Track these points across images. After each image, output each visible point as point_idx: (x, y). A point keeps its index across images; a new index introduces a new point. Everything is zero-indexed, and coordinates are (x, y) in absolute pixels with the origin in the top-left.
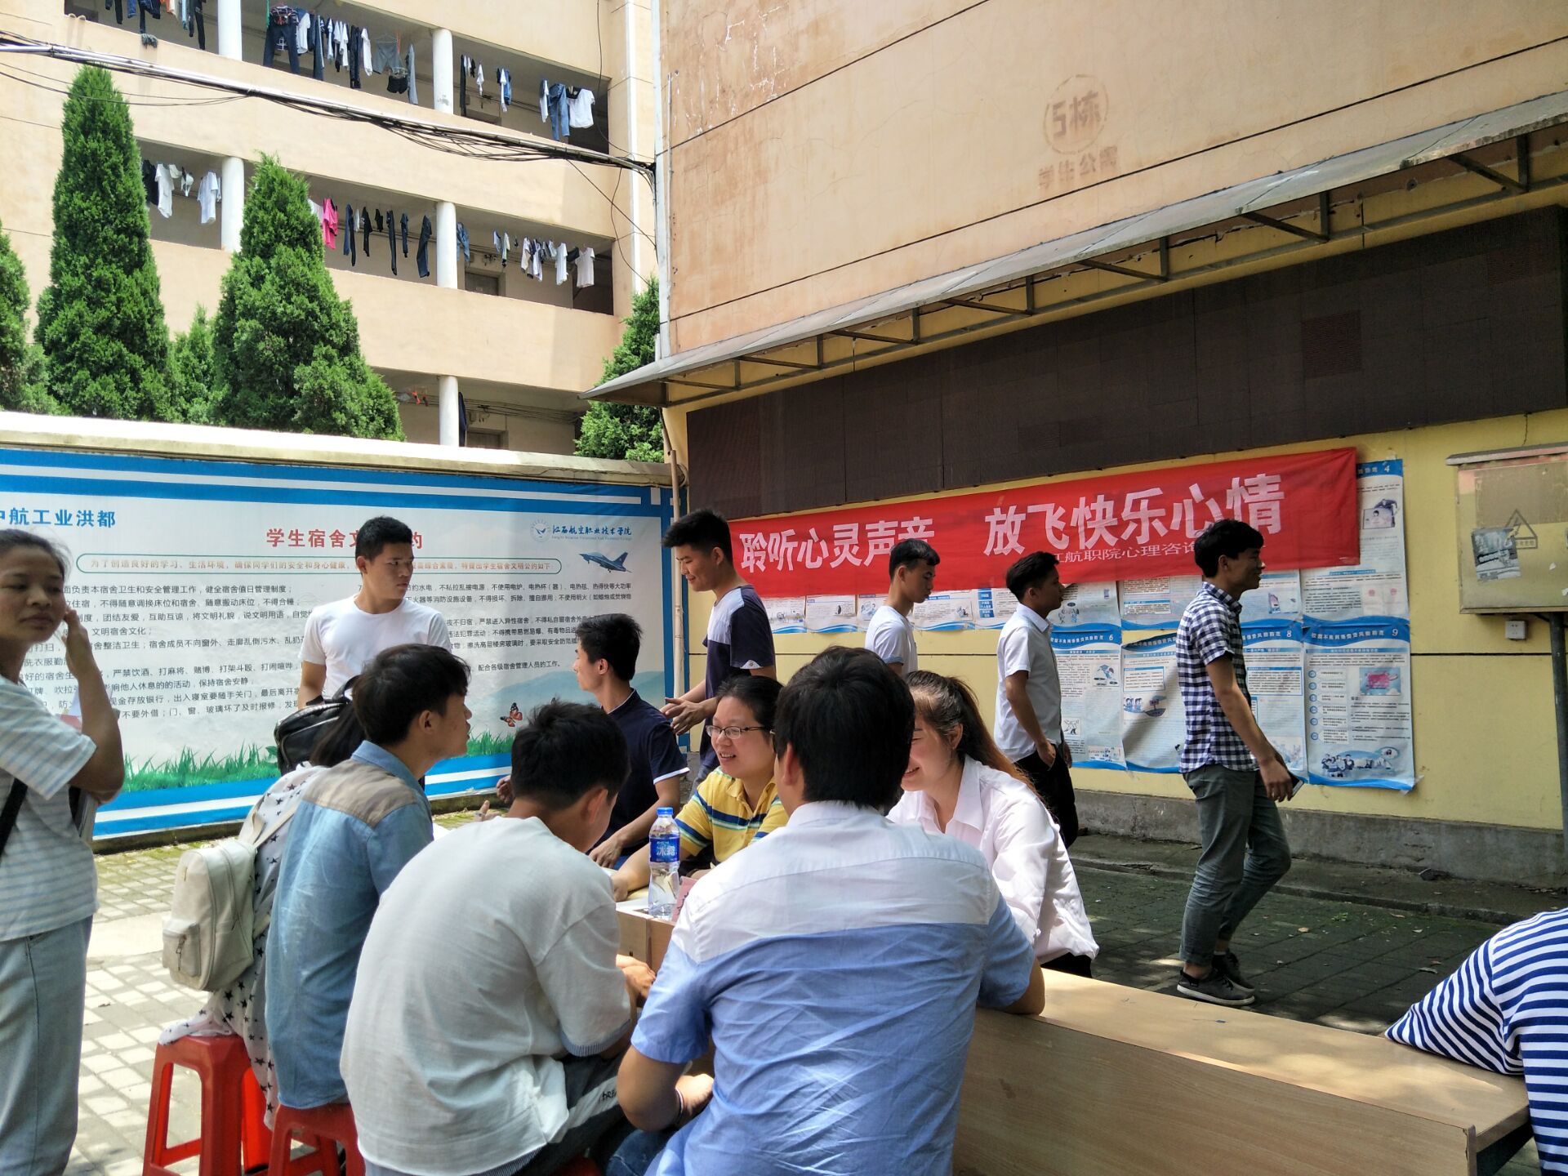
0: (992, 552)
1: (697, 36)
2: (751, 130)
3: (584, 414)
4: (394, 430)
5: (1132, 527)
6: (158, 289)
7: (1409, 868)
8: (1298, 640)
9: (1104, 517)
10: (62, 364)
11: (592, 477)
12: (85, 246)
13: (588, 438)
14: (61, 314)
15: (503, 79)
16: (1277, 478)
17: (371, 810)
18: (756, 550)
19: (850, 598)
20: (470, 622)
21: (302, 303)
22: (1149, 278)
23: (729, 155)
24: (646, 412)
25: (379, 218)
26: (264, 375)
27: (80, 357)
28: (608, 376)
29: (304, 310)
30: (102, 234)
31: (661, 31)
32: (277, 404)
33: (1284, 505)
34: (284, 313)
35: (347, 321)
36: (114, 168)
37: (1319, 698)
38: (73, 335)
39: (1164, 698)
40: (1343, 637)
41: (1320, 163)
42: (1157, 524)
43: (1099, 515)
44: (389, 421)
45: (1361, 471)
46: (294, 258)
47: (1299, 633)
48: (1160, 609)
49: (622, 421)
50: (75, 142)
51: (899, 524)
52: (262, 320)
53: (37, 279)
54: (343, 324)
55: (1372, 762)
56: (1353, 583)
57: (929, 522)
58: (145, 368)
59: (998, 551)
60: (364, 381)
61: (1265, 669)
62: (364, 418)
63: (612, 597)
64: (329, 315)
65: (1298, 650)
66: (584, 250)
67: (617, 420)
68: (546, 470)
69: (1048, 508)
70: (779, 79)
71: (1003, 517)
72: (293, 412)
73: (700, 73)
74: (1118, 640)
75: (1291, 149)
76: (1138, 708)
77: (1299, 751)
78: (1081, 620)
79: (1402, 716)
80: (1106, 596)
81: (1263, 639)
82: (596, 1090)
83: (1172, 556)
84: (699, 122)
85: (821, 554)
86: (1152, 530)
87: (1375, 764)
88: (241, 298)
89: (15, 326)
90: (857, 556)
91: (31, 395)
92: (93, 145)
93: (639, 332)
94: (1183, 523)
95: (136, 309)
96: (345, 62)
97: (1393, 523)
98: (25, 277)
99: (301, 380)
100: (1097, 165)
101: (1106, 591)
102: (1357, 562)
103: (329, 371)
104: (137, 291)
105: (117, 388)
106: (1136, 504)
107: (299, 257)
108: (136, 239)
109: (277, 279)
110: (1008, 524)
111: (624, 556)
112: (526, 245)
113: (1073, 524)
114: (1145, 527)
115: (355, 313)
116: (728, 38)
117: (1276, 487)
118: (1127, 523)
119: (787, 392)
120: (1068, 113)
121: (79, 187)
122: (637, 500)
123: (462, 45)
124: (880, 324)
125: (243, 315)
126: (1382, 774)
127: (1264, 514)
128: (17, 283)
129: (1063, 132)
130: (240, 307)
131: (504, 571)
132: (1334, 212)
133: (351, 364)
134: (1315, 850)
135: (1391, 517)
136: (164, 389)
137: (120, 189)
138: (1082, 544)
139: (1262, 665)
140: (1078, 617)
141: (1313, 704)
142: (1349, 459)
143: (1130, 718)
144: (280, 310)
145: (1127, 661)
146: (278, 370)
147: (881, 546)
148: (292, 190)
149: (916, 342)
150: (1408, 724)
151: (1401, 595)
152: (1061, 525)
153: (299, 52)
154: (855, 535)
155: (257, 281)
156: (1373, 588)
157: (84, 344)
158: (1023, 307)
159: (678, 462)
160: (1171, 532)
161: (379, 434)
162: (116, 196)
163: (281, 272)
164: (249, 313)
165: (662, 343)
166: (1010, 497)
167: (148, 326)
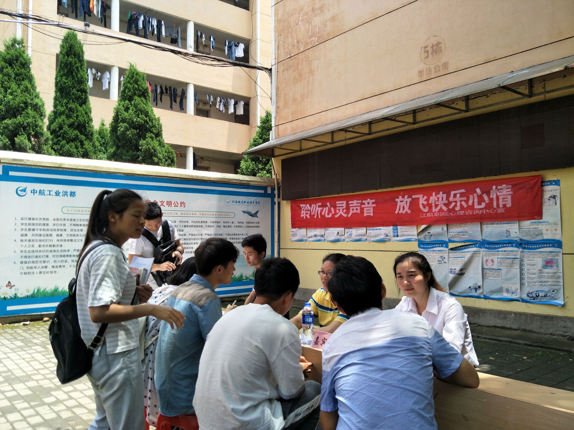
0: (398, 212)
1: (288, 22)
2: (308, 56)
3: (241, 160)
4: (174, 164)
5: (453, 204)
6: (91, 112)
7: (562, 336)
8: (517, 247)
9: (442, 200)
10: (57, 138)
11: (247, 183)
12: (66, 96)
13: (243, 169)
14: (57, 120)
15: (212, 39)
16: (510, 186)
17: (200, 301)
18: (306, 210)
19: (343, 229)
20: (202, 235)
21: (143, 118)
22: (461, 111)
23: (299, 65)
24: (264, 160)
25: (166, 89)
26: (128, 143)
27: (63, 136)
28: (251, 146)
29: (143, 120)
30: (72, 92)
31: (275, 20)
32: (133, 154)
33: (513, 196)
34: (137, 121)
35: (158, 125)
36: (77, 68)
37: (526, 270)
38: (61, 128)
39: (465, 269)
40: (535, 247)
41: (528, 68)
42: (463, 203)
43: (440, 199)
44: (172, 161)
45: (543, 184)
46: (140, 101)
47: (518, 245)
48: (463, 235)
49: (255, 163)
50: (64, 59)
51: (362, 201)
52: (128, 123)
53: (49, 108)
54: (157, 126)
55: (546, 294)
56: (540, 227)
57: (374, 201)
58: (85, 140)
59: (400, 212)
60: (164, 146)
61: (504, 258)
62: (164, 160)
63: (253, 227)
64: (152, 122)
65: (517, 251)
66: (240, 102)
67: (254, 162)
68: (230, 180)
69: (420, 196)
70: (319, 38)
71: (403, 199)
72: (139, 157)
73: (289, 36)
74: (447, 247)
75: (517, 62)
76: (454, 273)
77: (517, 289)
78: (433, 239)
79: (559, 277)
80: (443, 230)
81: (504, 247)
82: (293, 413)
83: (469, 215)
84: (288, 53)
85: (331, 212)
86: (461, 205)
87: (548, 295)
88: (121, 115)
89: (41, 124)
90: (345, 213)
91: (45, 149)
92: (70, 59)
93: (262, 130)
94: (473, 203)
95: (83, 119)
96: (156, 33)
97: (556, 204)
98: (45, 107)
99: (142, 146)
100: (441, 69)
101: (443, 228)
102: (542, 219)
103: (152, 142)
104: (83, 112)
105: (75, 147)
106: (455, 195)
107: (142, 101)
108: (84, 94)
109: (134, 109)
110: (405, 202)
111: (257, 212)
112: (219, 99)
113: (430, 202)
114: (458, 204)
115: (161, 122)
116: (300, 23)
117: (510, 190)
118: (451, 203)
119: (320, 152)
120: (430, 50)
121: (64, 75)
122: (262, 192)
123: (198, 27)
124: (356, 127)
125: (121, 121)
126: (551, 299)
127: (505, 200)
128: (42, 109)
129: (428, 57)
130: (120, 119)
131: (214, 216)
132: (533, 87)
133: (159, 140)
134: (524, 328)
135: (555, 201)
136: (92, 148)
137: (79, 76)
138: (434, 210)
139: (503, 257)
140: (432, 237)
141: (524, 272)
142: (538, 180)
143: (451, 276)
144: (135, 120)
145: (451, 255)
146: (134, 142)
147: (355, 210)
148: (140, 77)
149: (370, 134)
150: (561, 280)
151: (559, 231)
152: (425, 203)
153: (139, 29)
154: (344, 205)
155: (127, 109)
156: (547, 228)
157: (65, 131)
158: (411, 121)
159: (278, 178)
160: (469, 206)
161: (169, 165)
162: (77, 78)
163: (135, 106)
164: (124, 121)
165: (272, 134)
166: (405, 192)
167: (87, 125)
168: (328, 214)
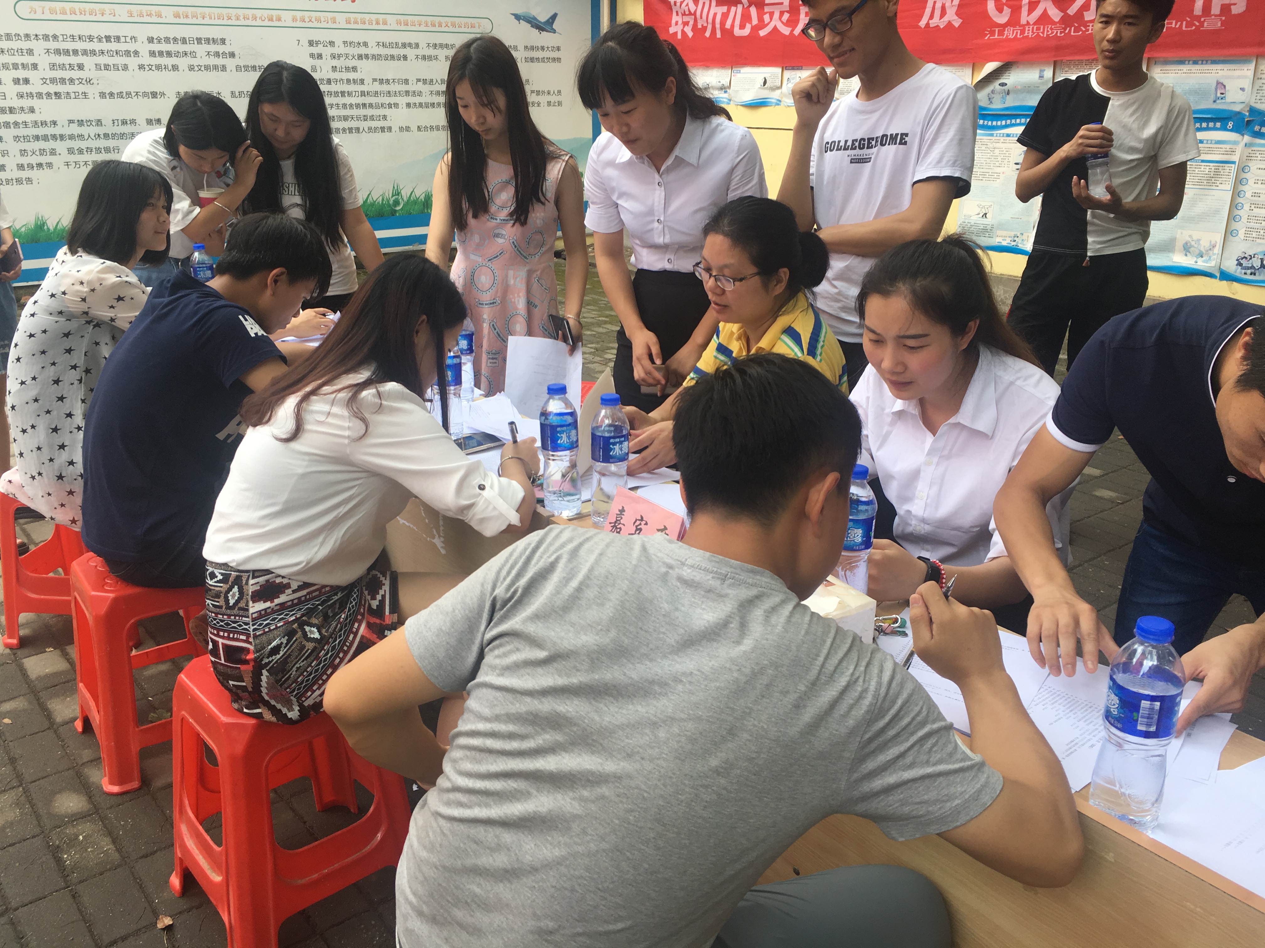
0: (928, 24)
5: (1080, 2)
8: (1238, 132)
18: (684, 14)
19: (778, 70)
20: (406, 81)
37: (1248, 194)
47: (1242, 125)
59: (933, 23)
63: (543, 60)
65: (1236, 143)
77: (1214, 246)
80: (1041, 77)
85: (750, 22)
90: (787, 24)
101: (1042, 70)
111: (554, 17)
131: (437, 29)
138: (1024, 19)
140: (1008, 98)
141: (1240, 200)
154: (786, 1)
168: (742, 27)
